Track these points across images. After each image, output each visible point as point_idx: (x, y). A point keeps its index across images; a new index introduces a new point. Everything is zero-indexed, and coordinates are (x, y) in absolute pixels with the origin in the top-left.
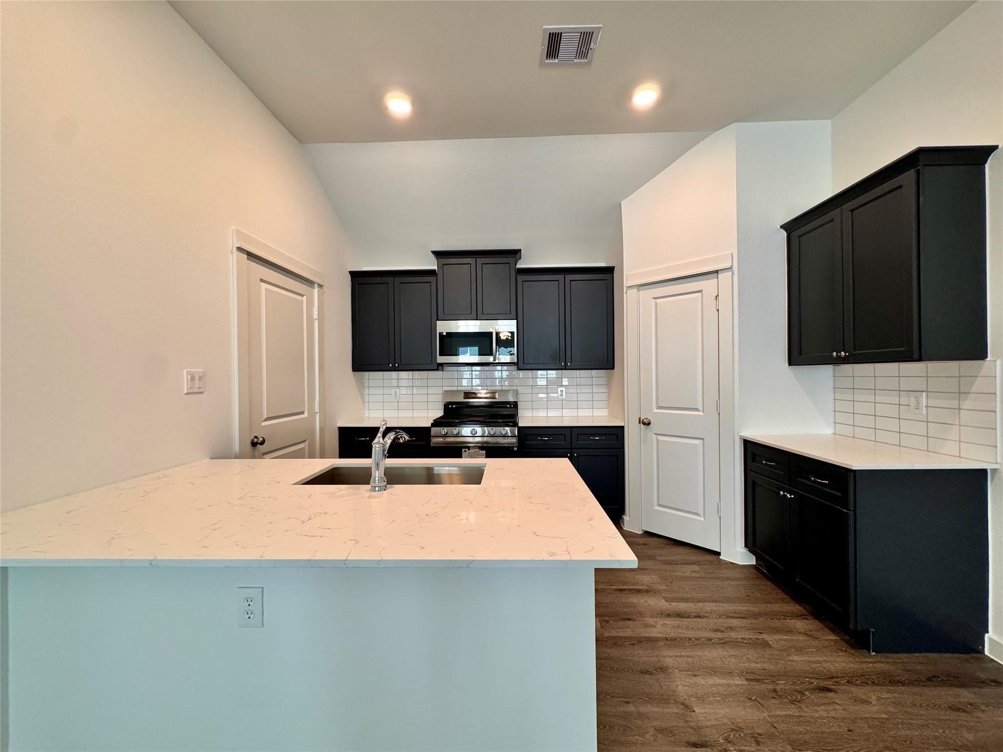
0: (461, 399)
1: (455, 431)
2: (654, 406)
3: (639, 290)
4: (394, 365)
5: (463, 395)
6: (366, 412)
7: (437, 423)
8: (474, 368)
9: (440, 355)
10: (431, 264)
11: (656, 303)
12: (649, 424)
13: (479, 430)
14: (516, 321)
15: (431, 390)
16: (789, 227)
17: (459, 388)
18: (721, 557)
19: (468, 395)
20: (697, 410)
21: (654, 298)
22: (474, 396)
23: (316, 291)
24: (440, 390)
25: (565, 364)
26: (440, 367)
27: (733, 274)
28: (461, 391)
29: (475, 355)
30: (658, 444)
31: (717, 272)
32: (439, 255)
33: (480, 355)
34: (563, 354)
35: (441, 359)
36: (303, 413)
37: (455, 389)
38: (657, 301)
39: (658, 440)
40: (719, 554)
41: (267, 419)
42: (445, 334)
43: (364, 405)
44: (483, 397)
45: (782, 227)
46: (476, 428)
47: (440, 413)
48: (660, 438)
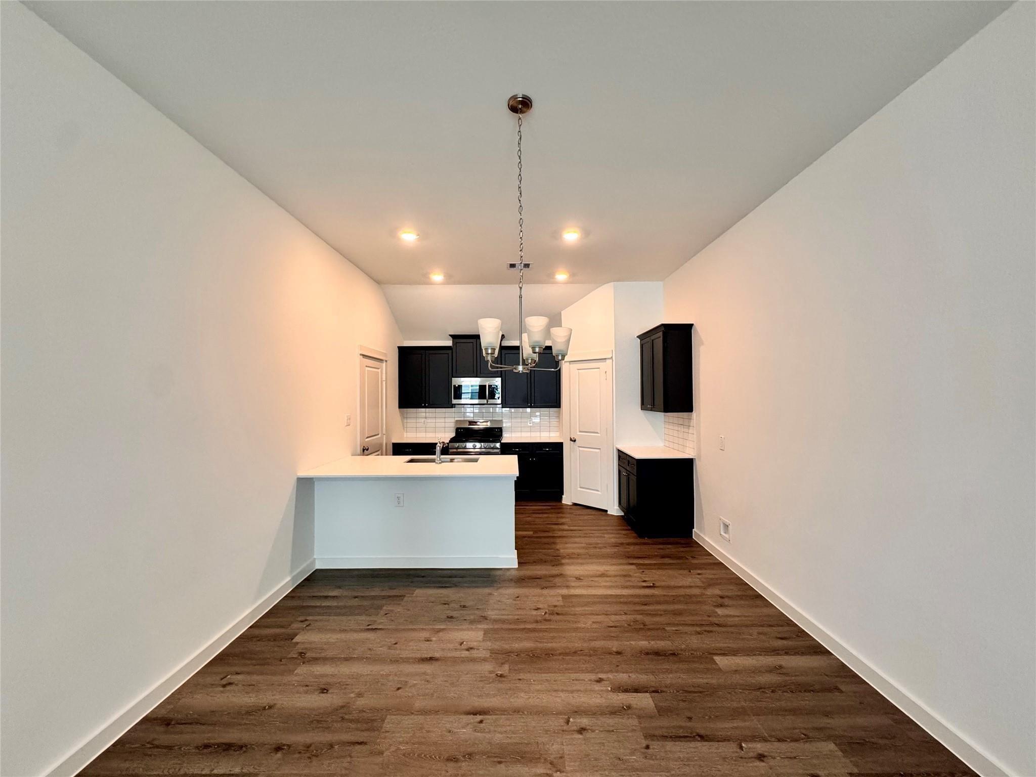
0: (467, 426)
1: (463, 445)
2: (578, 431)
3: (570, 364)
4: (425, 405)
5: (468, 423)
6: (405, 434)
7: (453, 440)
8: (475, 406)
9: (454, 399)
10: (449, 343)
11: (579, 373)
12: (575, 441)
13: (478, 445)
14: (500, 378)
15: (447, 420)
16: (642, 337)
17: (465, 419)
18: (608, 513)
19: (471, 423)
20: (597, 433)
21: (578, 369)
22: (475, 424)
23: (384, 364)
24: (453, 420)
25: (531, 405)
26: (453, 406)
27: (613, 361)
28: (466, 421)
29: (477, 399)
30: (580, 452)
31: (605, 359)
32: (454, 337)
33: (479, 399)
34: (529, 398)
35: (454, 401)
36: (378, 434)
37: (462, 419)
38: (580, 371)
39: (579, 450)
40: (606, 511)
41: (367, 438)
42: (457, 386)
43: (404, 429)
44: (481, 425)
45: (637, 337)
46: (476, 444)
47: (453, 435)
48: (581, 449)
